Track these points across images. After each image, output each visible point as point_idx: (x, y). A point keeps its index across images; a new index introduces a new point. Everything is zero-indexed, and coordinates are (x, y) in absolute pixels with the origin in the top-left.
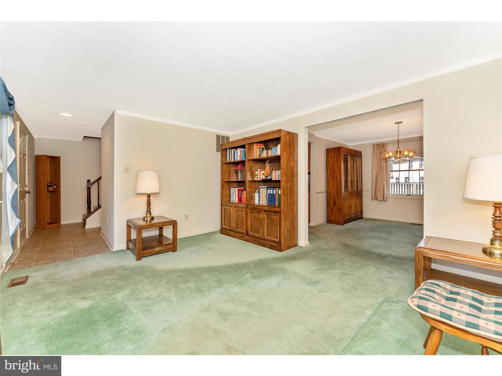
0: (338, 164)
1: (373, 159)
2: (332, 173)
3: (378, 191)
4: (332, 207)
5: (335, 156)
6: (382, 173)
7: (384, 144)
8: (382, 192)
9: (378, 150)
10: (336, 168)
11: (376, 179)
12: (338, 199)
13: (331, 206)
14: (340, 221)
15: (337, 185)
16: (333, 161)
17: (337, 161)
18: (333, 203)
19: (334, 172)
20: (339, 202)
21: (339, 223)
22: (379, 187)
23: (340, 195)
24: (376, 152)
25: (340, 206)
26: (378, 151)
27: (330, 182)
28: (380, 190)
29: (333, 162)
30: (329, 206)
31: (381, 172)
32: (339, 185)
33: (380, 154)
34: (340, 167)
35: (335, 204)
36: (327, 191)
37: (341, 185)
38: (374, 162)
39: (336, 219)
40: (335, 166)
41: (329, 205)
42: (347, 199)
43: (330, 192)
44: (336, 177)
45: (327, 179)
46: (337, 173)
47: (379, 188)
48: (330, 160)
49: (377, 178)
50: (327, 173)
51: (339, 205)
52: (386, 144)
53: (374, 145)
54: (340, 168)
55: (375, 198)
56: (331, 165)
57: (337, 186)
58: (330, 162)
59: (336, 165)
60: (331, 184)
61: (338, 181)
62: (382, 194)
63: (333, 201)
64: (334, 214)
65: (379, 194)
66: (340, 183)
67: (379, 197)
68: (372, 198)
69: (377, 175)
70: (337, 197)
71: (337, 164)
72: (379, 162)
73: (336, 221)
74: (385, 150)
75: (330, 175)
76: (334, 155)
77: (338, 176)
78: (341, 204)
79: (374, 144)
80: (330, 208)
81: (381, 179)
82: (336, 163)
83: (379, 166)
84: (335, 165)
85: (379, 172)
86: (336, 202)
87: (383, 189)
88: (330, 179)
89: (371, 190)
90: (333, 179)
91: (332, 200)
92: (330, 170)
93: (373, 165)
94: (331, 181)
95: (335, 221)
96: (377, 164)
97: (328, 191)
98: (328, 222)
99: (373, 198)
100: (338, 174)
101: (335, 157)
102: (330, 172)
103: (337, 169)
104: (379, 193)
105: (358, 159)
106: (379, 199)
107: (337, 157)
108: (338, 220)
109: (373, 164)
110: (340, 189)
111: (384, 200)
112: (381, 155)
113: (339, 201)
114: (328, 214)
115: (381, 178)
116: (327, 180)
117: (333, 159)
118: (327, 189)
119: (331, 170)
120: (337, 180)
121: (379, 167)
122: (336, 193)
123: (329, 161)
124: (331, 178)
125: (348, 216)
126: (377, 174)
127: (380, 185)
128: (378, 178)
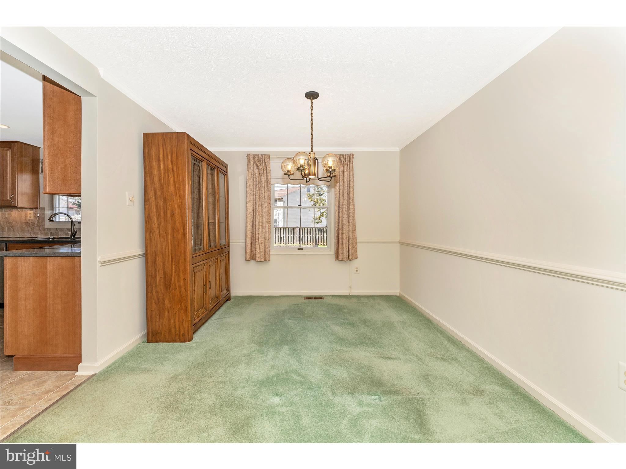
0: (176, 179)
1: (248, 182)
2: (161, 203)
3: (255, 242)
4: (160, 296)
5: (169, 157)
6: (262, 210)
7: (266, 157)
8: (263, 245)
9: (255, 165)
10: (172, 189)
11: (253, 221)
12: (177, 271)
13: (157, 292)
14: (182, 332)
15: (175, 235)
16: (162, 168)
17: (175, 171)
18: (162, 283)
19: (165, 200)
20: (179, 281)
21: (181, 336)
22: (257, 236)
23: (182, 260)
24: (252, 169)
25: (183, 290)
26: (255, 167)
27: (155, 227)
28: (260, 242)
29: (162, 171)
30: (152, 293)
31: (260, 209)
32: (180, 236)
33: (259, 173)
34: (182, 187)
35: (168, 285)
36: (146, 251)
37: (184, 234)
38: (250, 188)
39: (172, 325)
40: (169, 186)
41: (152, 290)
42: (200, 268)
43: (156, 255)
44: (173, 214)
45: (147, 219)
46: (175, 201)
47: (257, 238)
48: (155, 167)
49: (253, 218)
50: (146, 201)
51: (180, 288)
52: (269, 157)
53: (248, 156)
54: (182, 191)
55: (252, 257)
56: (156, 179)
57: (173, 237)
58: (156, 172)
59: (172, 180)
60: (157, 232)
61: (178, 225)
62: (263, 248)
63: (162, 281)
64: (166, 311)
65: (258, 249)
66: (182, 230)
67: (258, 255)
68: (246, 257)
69: (255, 213)
70: (174, 267)
71: (174, 178)
72: (258, 189)
73: (173, 330)
74: (267, 168)
75: (154, 207)
76: (167, 151)
77: (177, 210)
78: (185, 284)
79: (249, 154)
80: (155, 297)
81: (261, 220)
82: (171, 175)
83: (257, 197)
84: (169, 181)
85: (257, 207)
86: (171, 280)
87: (264, 240)
88: (155, 217)
89: (244, 241)
90: (162, 220)
91: (160, 275)
92: (155, 195)
93: (248, 195)
94: (158, 224)
95: (170, 332)
96: (255, 193)
97: (149, 252)
98: (150, 339)
99: (248, 256)
100: (176, 207)
101: (167, 158)
102: (156, 198)
103: (173, 191)
104: (257, 247)
105: (222, 177)
106: (258, 259)
107: (175, 159)
108: (177, 327)
109: (248, 191)
110: (183, 245)
111: (265, 260)
112: (261, 177)
113: (179, 277)
114: (149, 316)
115: (261, 218)
116: (146, 223)
117: (164, 163)
118: (146, 246)
119: (158, 193)
120: (175, 222)
121: (257, 199)
122: (172, 257)
123: (151, 168)
124: (158, 214)
125: (203, 310)
126: (255, 210)
127: (260, 231)
128: (257, 219)
